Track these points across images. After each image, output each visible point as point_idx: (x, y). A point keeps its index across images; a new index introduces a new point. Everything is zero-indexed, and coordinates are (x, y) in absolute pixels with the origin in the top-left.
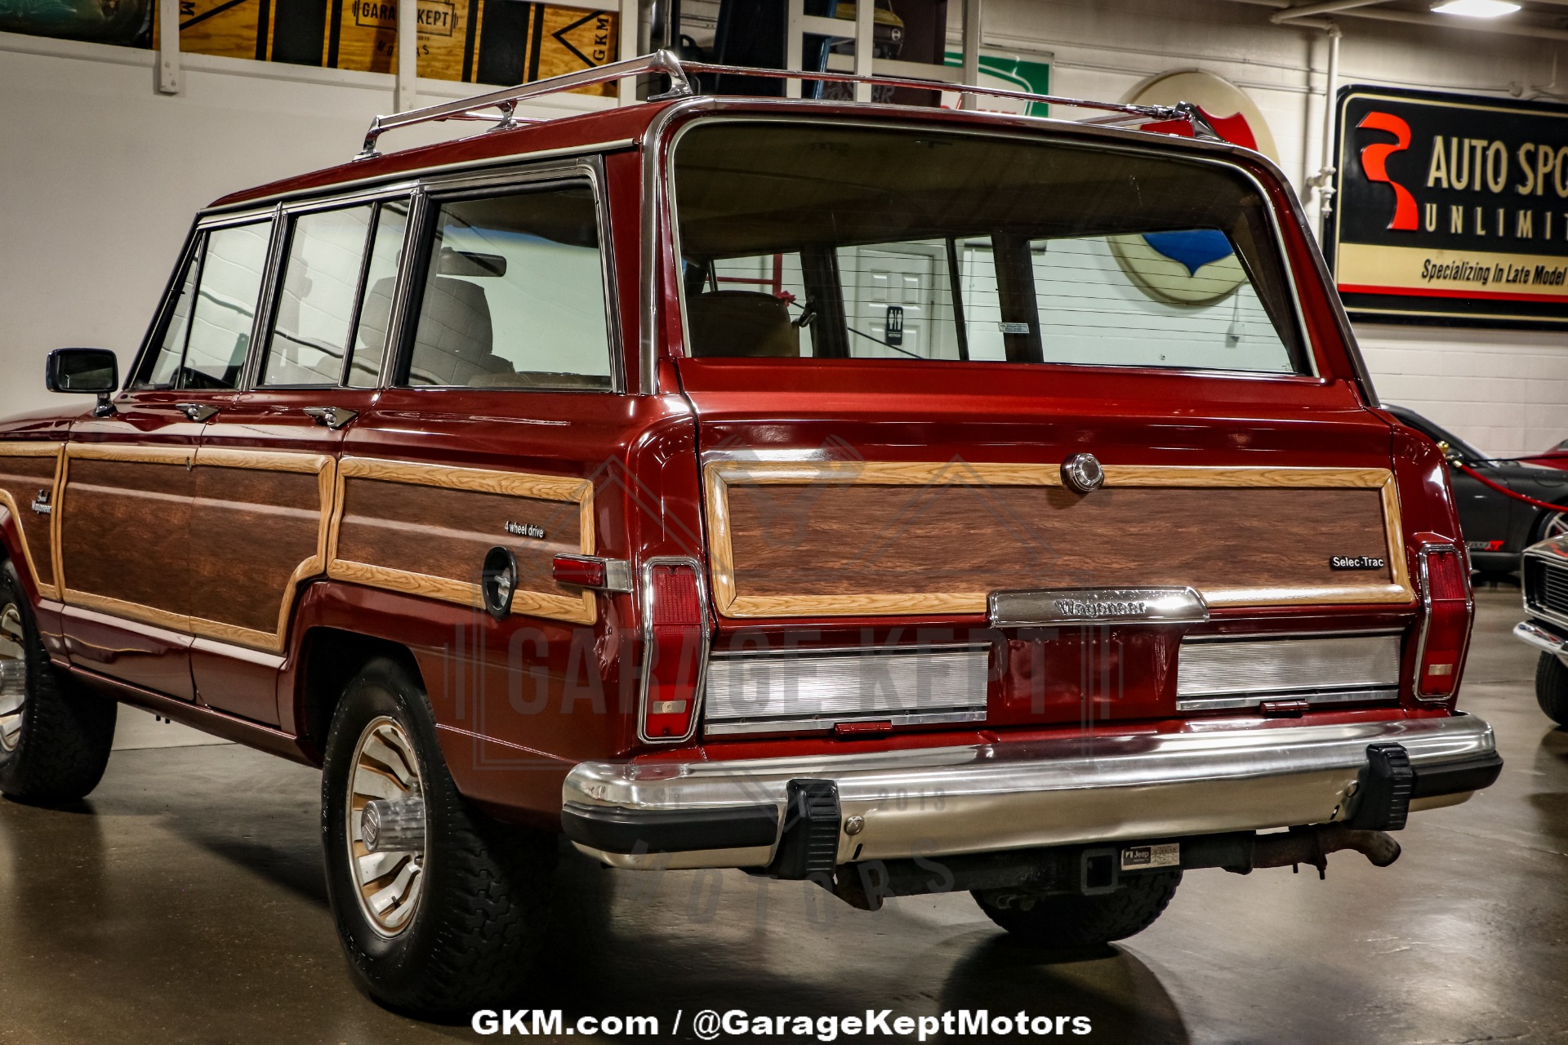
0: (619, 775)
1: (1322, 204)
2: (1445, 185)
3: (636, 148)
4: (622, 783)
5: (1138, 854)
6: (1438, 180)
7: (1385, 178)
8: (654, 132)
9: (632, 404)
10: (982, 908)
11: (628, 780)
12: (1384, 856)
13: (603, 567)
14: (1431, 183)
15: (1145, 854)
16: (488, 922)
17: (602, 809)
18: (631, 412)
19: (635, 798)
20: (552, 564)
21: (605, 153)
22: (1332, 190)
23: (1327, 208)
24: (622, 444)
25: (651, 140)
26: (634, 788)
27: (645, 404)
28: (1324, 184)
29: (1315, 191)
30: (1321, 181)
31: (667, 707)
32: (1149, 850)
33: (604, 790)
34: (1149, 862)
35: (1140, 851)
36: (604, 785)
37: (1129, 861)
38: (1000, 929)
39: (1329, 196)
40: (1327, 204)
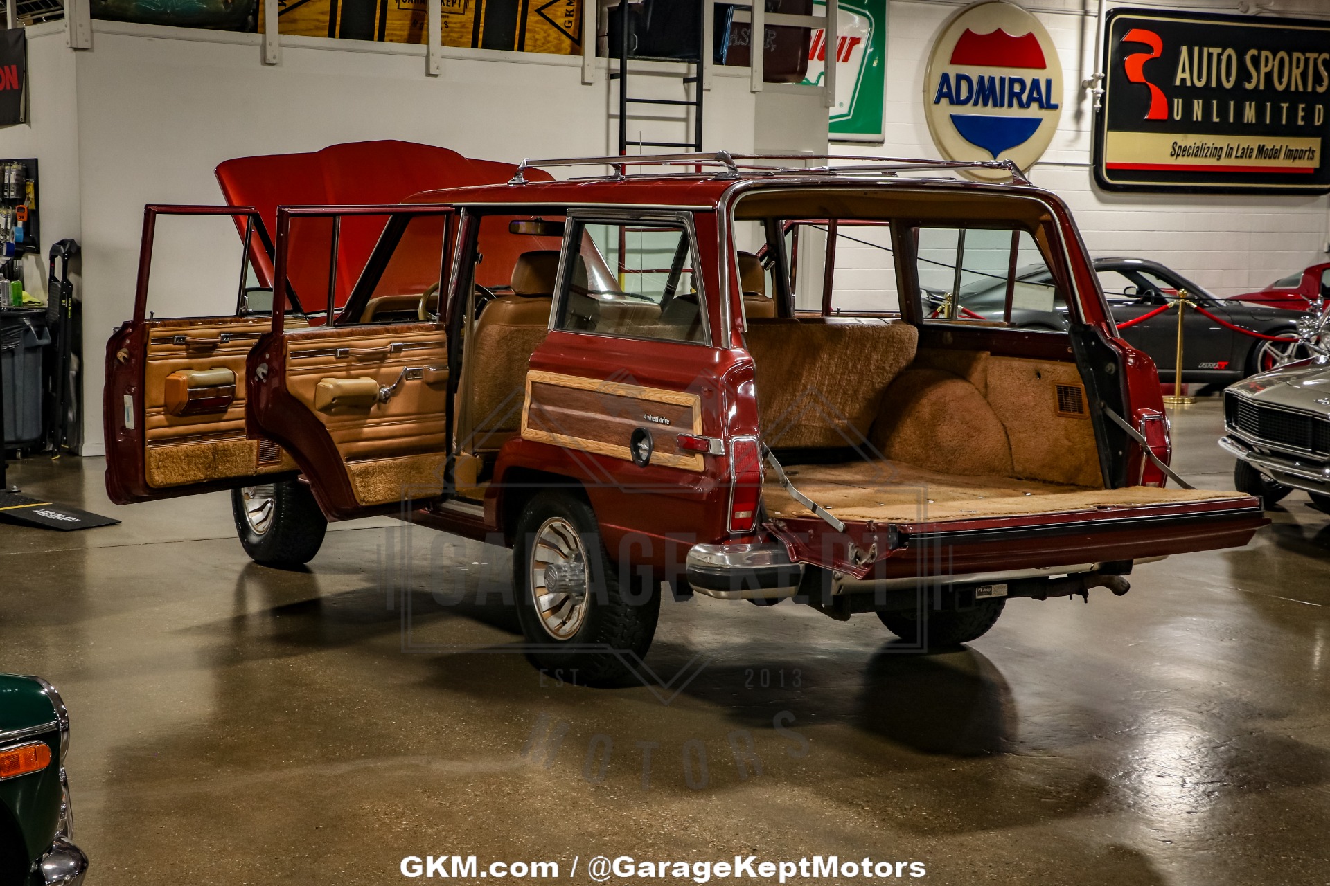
0: (717, 550)
1: (1094, 102)
2: (1189, 83)
3: (713, 211)
4: (719, 554)
5: (985, 590)
6: (1183, 80)
7: (1144, 81)
8: (724, 201)
9: (718, 353)
10: (885, 624)
11: (722, 553)
12: (1120, 590)
13: (708, 443)
14: (1178, 83)
15: (988, 590)
16: (625, 631)
17: (710, 568)
18: (717, 359)
19: (728, 562)
20: (676, 439)
21: (693, 211)
22: (1102, 91)
23: (1098, 105)
24: (715, 377)
25: (721, 205)
26: (727, 557)
27: (726, 355)
28: (1096, 86)
29: (1089, 91)
30: (1093, 84)
31: (742, 514)
32: (991, 587)
33: (710, 558)
34: (990, 593)
35: (986, 588)
36: (710, 556)
37: (980, 593)
38: (896, 637)
39: (1100, 95)
40: (1098, 102)
